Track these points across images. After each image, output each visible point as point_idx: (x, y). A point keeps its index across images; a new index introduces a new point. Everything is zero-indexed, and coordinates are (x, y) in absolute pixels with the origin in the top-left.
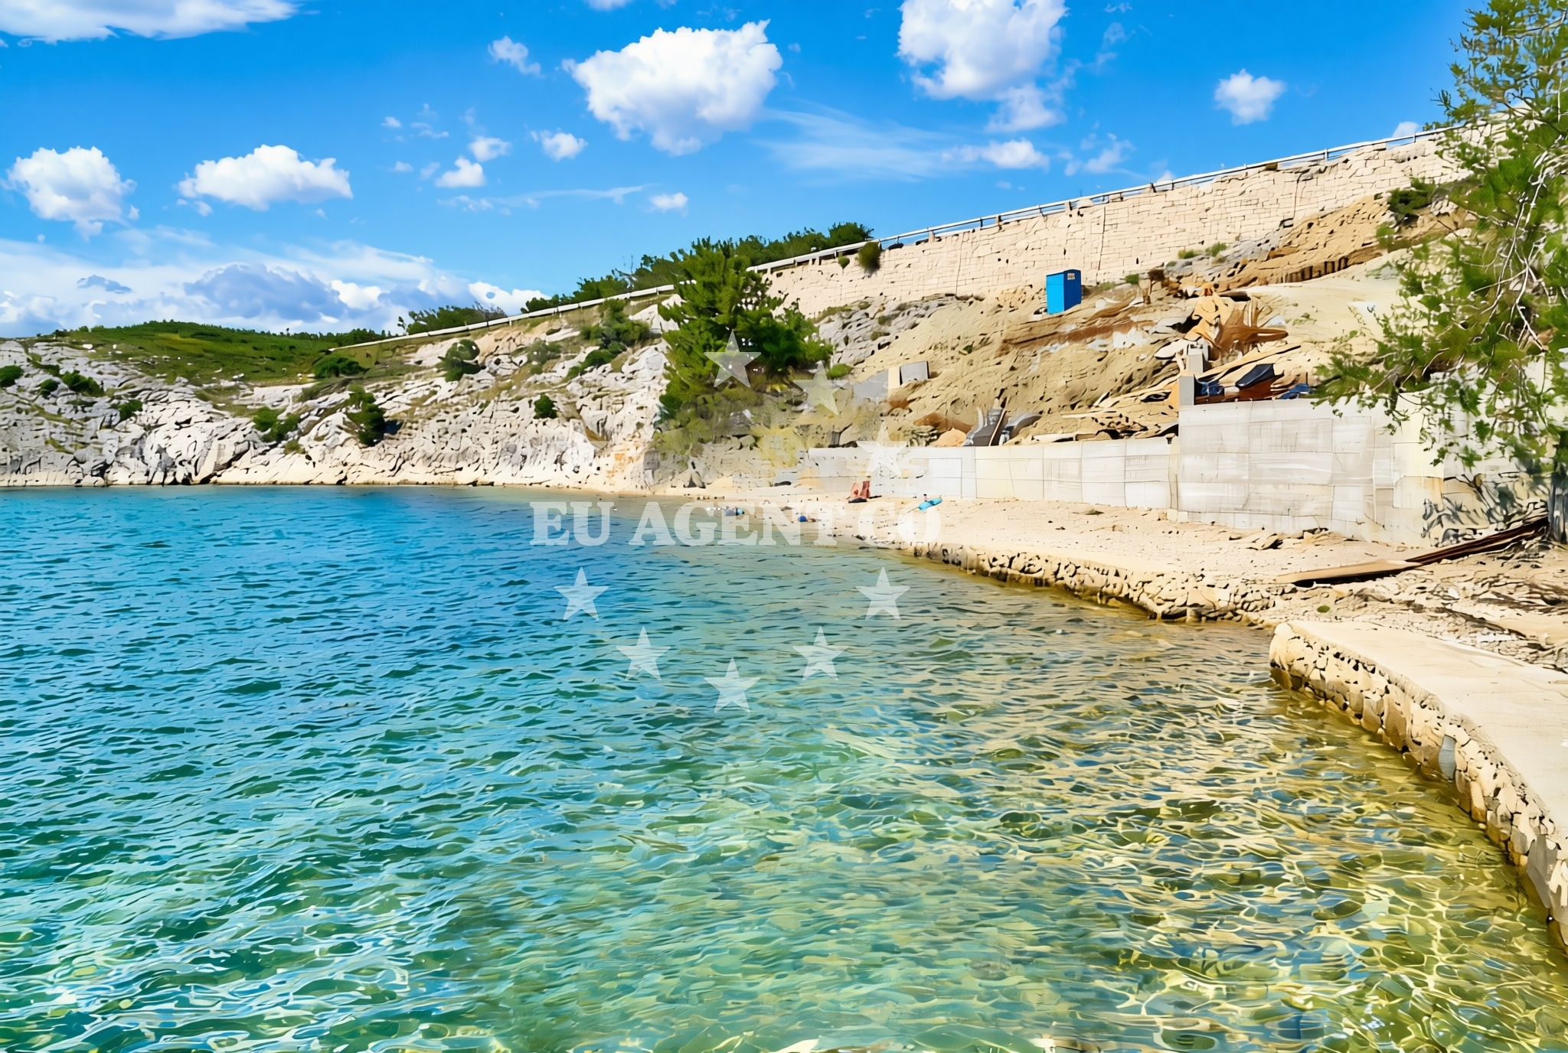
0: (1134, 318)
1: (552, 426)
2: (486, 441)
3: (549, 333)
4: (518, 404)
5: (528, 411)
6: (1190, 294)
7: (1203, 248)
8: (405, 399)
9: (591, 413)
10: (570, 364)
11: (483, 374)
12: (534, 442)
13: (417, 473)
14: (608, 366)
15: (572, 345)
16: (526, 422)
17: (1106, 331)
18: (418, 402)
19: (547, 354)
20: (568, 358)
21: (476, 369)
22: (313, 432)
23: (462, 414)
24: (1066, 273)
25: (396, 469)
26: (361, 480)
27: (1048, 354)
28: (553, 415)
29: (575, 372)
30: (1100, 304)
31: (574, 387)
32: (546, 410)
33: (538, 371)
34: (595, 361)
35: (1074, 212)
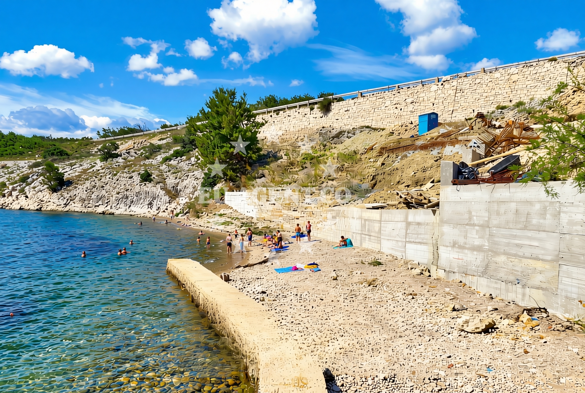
0: (460, 138)
1: (149, 187)
2: (114, 193)
3: (160, 140)
4: (133, 174)
5: (137, 179)
6: (497, 126)
7: (511, 104)
8: (79, 170)
9: (171, 181)
10: (164, 156)
11: (120, 159)
12: (138, 194)
13: (76, 207)
14: (184, 158)
15: (168, 146)
16: (135, 183)
17: (443, 145)
18: (85, 171)
19: (154, 150)
20: (164, 153)
21: (117, 156)
22: (32, 185)
23: (103, 179)
24: (429, 115)
25: (66, 205)
26: (49, 209)
27: (406, 156)
28: (150, 181)
29: (167, 160)
30: (442, 130)
31: (164, 167)
32: (146, 178)
33: (148, 158)
34: (177, 154)
35: (440, 83)
